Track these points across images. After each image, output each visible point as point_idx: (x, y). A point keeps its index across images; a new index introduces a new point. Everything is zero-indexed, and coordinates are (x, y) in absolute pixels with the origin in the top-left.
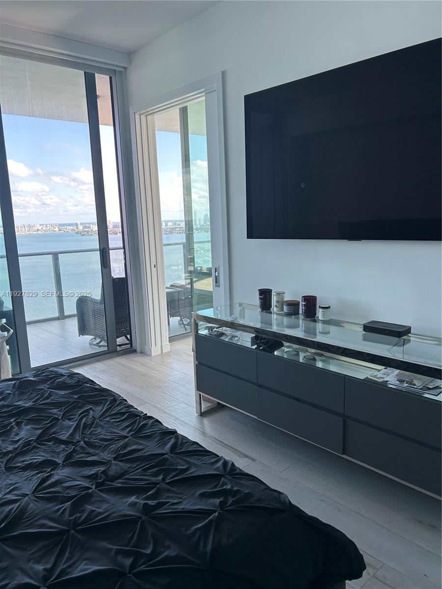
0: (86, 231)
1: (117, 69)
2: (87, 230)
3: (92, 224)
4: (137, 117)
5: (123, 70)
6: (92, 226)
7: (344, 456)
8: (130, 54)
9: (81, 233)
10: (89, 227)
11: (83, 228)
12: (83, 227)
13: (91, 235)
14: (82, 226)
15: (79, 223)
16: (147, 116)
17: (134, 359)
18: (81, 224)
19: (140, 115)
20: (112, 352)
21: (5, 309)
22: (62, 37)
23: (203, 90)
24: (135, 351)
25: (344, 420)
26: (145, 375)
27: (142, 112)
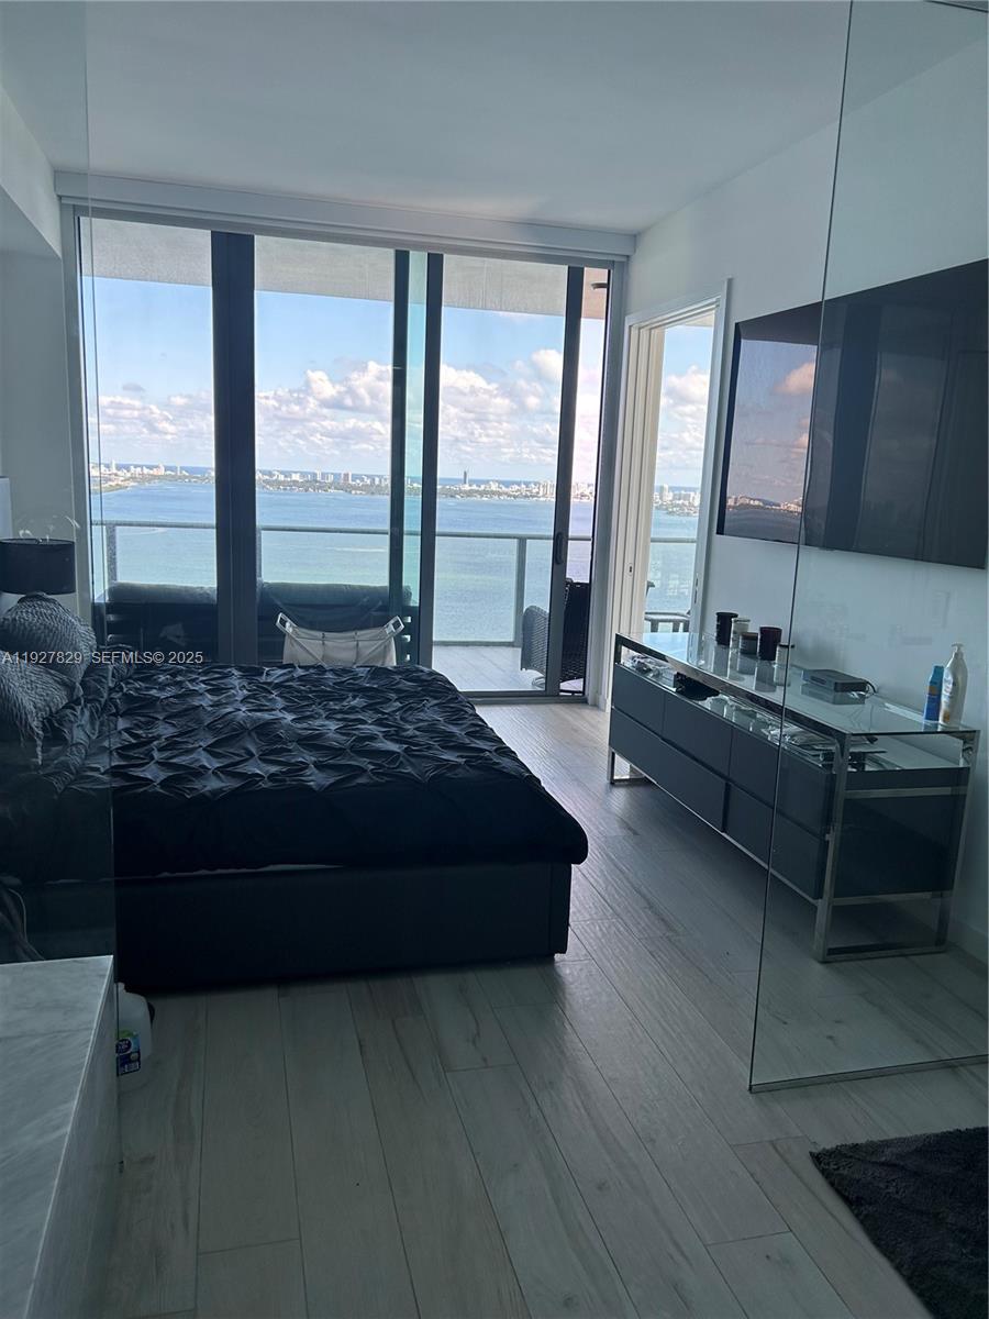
0: (678, 505)
1: (616, 259)
2: (681, 502)
3: (690, 489)
4: (634, 333)
5: (624, 259)
6: (692, 494)
7: (723, 834)
8: (634, 238)
9: (667, 509)
10: (686, 497)
11: (674, 499)
12: (675, 495)
13: (688, 514)
14: (671, 494)
15: (666, 486)
16: (651, 329)
17: (578, 711)
18: (671, 489)
19: (640, 329)
20: (548, 694)
21: (412, 605)
22: (531, 225)
23: (714, 300)
24: (585, 702)
25: (727, 784)
26: (576, 731)
27: (643, 324)
